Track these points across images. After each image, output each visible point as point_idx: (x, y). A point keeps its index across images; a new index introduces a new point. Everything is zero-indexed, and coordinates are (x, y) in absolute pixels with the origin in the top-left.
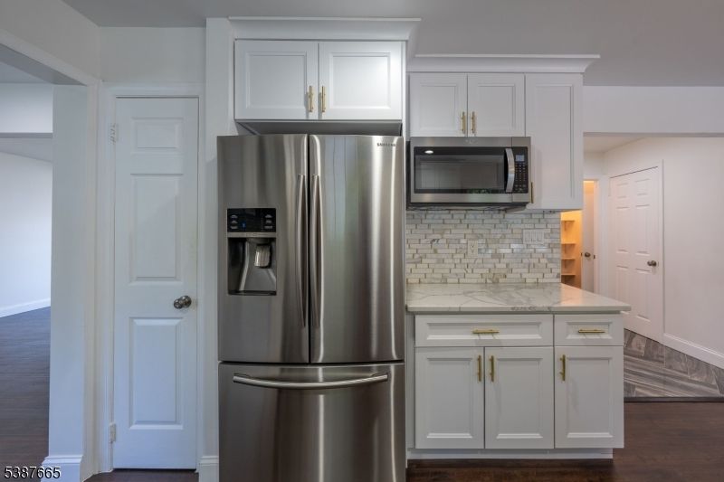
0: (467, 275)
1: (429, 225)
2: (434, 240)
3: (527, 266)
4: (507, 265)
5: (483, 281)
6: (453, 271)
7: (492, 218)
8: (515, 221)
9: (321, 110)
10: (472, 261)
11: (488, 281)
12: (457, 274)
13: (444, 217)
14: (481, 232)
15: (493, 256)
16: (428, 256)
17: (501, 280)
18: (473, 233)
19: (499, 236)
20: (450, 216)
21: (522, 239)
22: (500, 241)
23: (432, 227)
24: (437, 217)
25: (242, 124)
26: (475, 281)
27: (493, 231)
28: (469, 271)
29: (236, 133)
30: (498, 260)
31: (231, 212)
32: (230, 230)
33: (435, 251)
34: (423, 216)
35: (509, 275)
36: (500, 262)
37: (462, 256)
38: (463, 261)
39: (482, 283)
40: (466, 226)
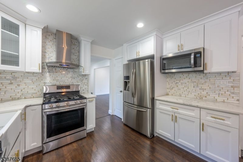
0: (189, 95)
1: (175, 78)
2: (177, 83)
3: (218, 94)
4: (207, 93)
5: (196, 97)
6: (184, 93)
7: (200, 75)
8: (211, 76)
9: (139, 55)
10: (191, 90)
11: (198, 98)
12: (185, 94)
13: (180, 76)
14: (195, 80)
15: (200, 89)
16: (175, 87)
17: (204, 98)
18: (191, 81)
19: (203, 82)
20: (183, 75)
21: (215, 83)
22: (204, 84)
23: (176, 79)
24: (178, 76)
25: (129, 61)
26: (192, 97)
27: (200, 80)
28: (190, 93)
29: (128, 63)
30: (202, 91)
31: (124, 77)
32: (124, 80)
33: (177, 86)
34: (173, 76)
35: (207, 97)
36: (203, 91)
37: (187, 88)
38: (187, 90)
39: (195, 98)
40: (189, 78)
